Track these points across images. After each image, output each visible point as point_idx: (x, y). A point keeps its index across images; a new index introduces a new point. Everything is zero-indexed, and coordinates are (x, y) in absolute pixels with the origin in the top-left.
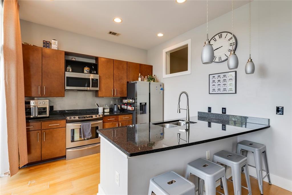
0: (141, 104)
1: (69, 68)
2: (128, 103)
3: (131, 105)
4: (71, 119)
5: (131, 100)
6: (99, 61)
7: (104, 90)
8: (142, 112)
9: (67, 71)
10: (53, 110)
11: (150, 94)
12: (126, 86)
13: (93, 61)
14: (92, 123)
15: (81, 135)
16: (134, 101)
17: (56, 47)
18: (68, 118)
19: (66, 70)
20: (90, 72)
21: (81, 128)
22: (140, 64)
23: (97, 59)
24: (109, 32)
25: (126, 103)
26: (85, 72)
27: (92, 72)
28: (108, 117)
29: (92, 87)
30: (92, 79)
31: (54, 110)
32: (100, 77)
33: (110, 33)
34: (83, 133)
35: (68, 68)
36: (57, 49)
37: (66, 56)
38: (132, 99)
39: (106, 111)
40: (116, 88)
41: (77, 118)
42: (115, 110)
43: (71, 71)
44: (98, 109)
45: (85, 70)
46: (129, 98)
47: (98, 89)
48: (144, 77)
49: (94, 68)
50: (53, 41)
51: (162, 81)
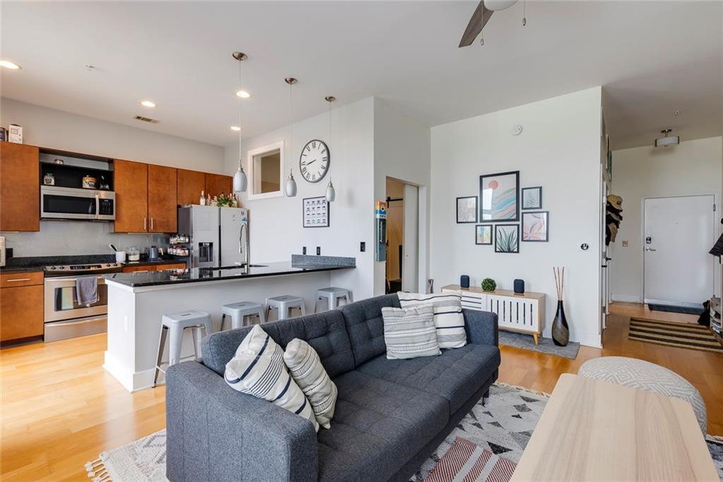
0: (201, 244)
1: (50, 178)
2: (179, 243)
3: (183, 247)
4: (56, 270)
5: (182, 239)
6: (116, 167)
7: (126, 221)
8: (205, 258)
9: (45, 183)
10: (12, 256)
11: (220, 227)
12: (174, 213)
13: (105, 167)
14: (99, 277)
15: (77, 299)
16: (187, 240)
17: (20, 140)
18: (49, 268)
19: (42, 183)
20: (97, 187)
21: (75, 287)
22: (205, 174)
23: (110, 161)
24: (135, 115)
25: (175, 244)
26: (86, 185)
27: (102, 187)
28: (135, 267)
29: (100, 214)
30: (100, 200)
31: (14, 256)
32: (117, 195)
33: (139, 118)
34: (81, 295)
35: (46, 177)
36: (21, 142)
37: (42, 154)
38: (184, 236)
39: (131, 258)
40: (152, 216)
41: (67, 268)
42: (153, 256)
43: (53, 183)
44: (114, 256)
45: (84, 182)
46: (179, 235)
47: (112, 217)
48: (212, 198)
49: (105, 179)
50: (11, 127)
51: (247, 206)
